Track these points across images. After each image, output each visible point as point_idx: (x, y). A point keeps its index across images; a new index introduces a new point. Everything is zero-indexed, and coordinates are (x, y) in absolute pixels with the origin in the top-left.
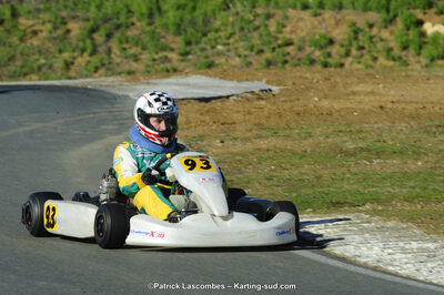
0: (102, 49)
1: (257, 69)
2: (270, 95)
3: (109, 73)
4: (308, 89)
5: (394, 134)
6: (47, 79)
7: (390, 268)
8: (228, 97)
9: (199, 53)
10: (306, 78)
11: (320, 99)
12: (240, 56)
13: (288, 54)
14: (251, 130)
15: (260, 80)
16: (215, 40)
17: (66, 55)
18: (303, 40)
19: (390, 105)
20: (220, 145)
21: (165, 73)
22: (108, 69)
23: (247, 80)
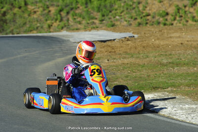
0: (64, 19)
2: (133, 39)
5: (186, 55)
6: (40, 33)
8: (114, 40)
9: (108, 20)
10: (151, 31)
11: (155, 40)
12: (126, 21)
13: (148, 20)
16: (115, 14)
17: (49, 22)
18: (155, 13)
19: (186, 43)
20: (107, 62)
22: (67, 28)
23: (124, 32)
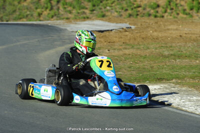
0: (55, 8)
1: (124, 18)
2: (130, 29)
3: (58, 18)
4: (148, 27)
5: (186, 48)
6: (30, 21)
7: (184, 108)
8: (111, 30)
9: (99, 10)
10: (147, 22)
11: (153, 32)
12: (117, 12)
13: (139, 11)
14: (121, 45)
15: (126, 23)
16: (106, 4)
17: (39, 10)
18: (146, 5)
19: (185, 35)
20: (108, 52)
21: (83, 19)
22: (58, 17)
23: (120, 23)
